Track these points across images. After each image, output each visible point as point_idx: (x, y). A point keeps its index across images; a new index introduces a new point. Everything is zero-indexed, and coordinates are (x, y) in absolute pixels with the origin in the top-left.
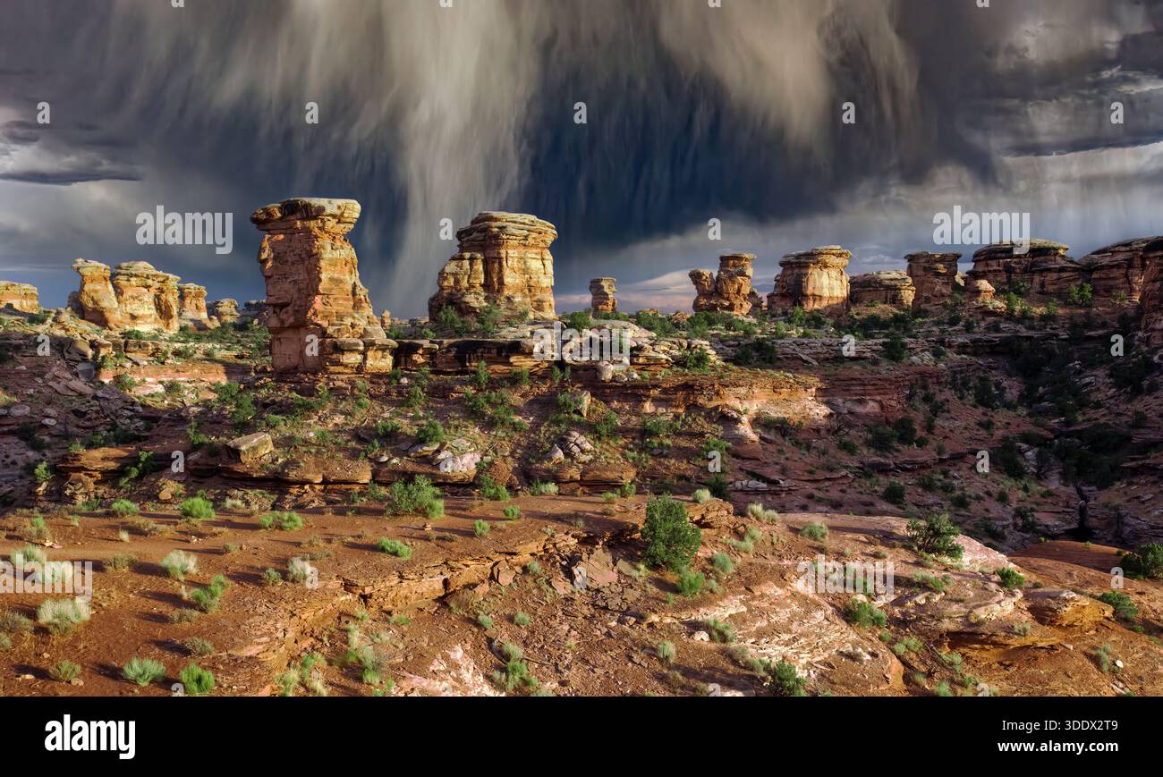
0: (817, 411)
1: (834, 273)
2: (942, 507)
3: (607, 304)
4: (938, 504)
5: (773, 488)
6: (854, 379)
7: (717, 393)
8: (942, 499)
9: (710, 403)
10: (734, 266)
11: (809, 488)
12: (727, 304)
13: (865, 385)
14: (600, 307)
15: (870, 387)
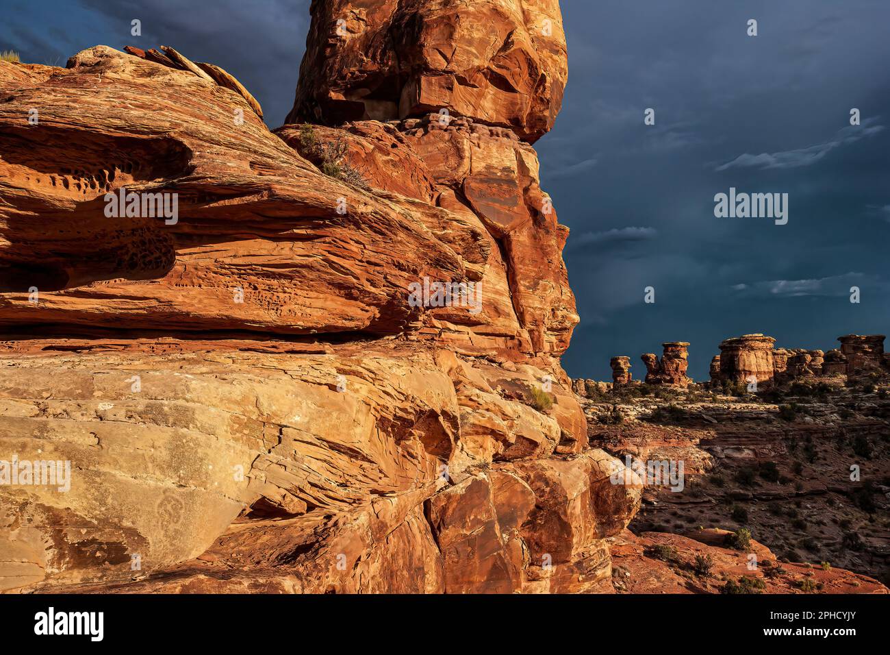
0: (697, 455)
1: (760, 354)
2: (784, 528)
3: (623, 376)
4: (781, 525)
5: (649, 508)
6: (730, 433)
7: (620, 442)
8: (786, 522)
9: (615, 448)
10: (672, 351)
11: (676, 508)
12: (668, 378)
13: (739, 437)
14: (618, 379)
15: (744, 439)
